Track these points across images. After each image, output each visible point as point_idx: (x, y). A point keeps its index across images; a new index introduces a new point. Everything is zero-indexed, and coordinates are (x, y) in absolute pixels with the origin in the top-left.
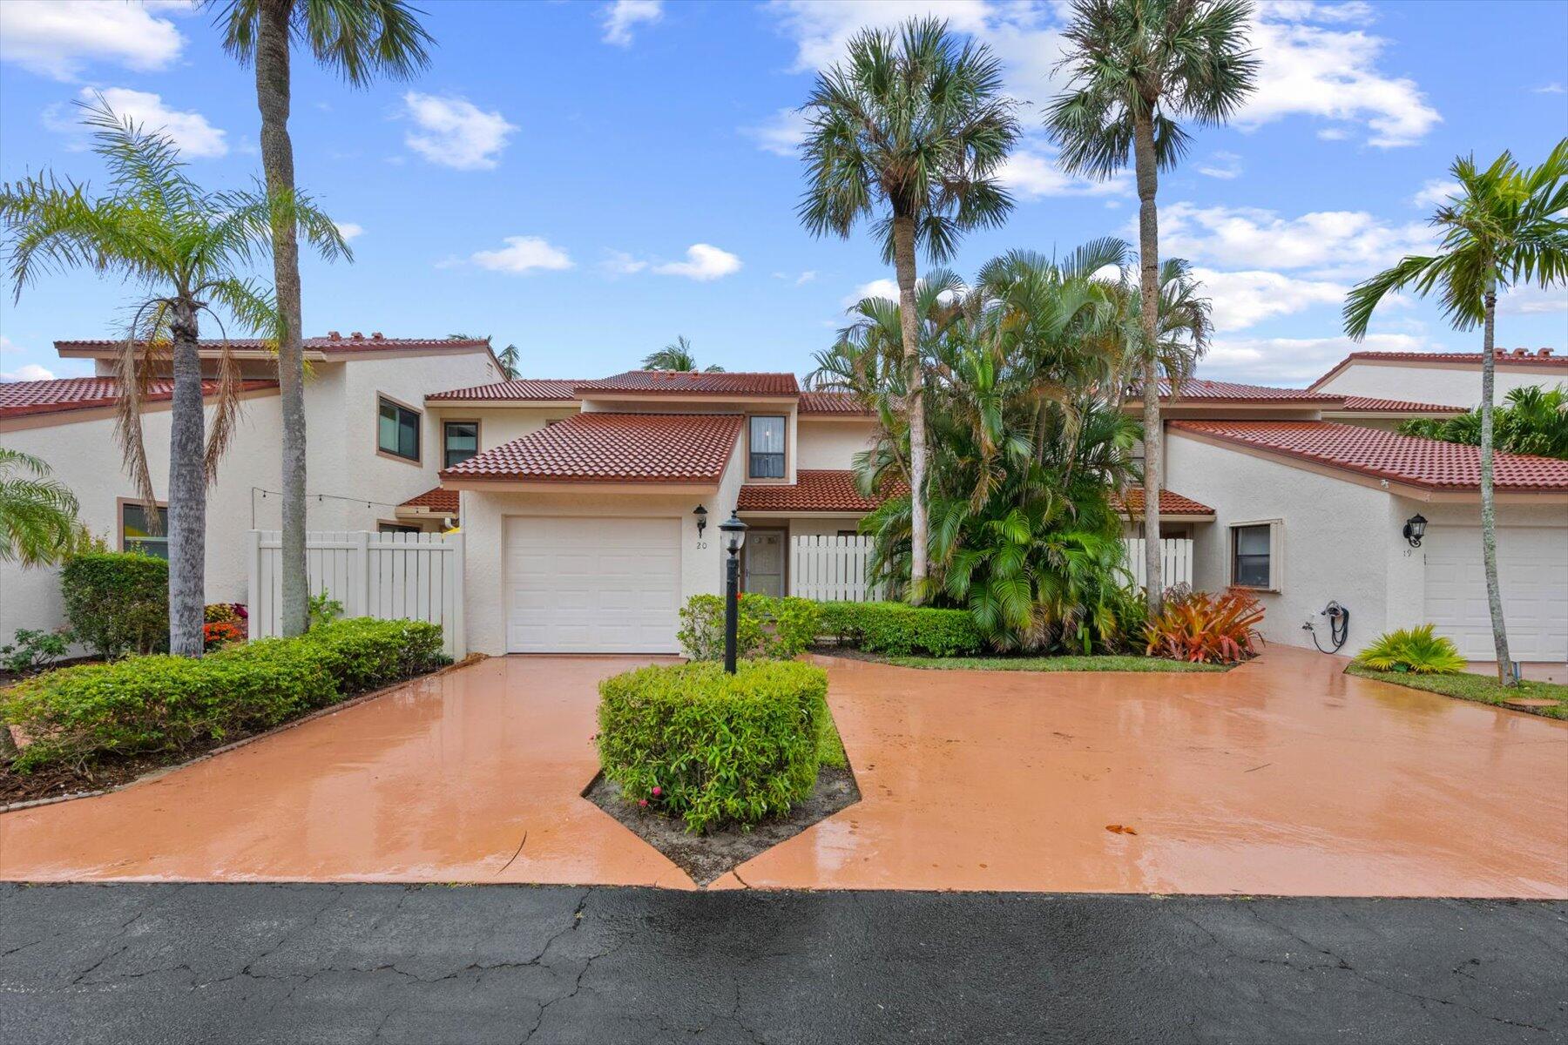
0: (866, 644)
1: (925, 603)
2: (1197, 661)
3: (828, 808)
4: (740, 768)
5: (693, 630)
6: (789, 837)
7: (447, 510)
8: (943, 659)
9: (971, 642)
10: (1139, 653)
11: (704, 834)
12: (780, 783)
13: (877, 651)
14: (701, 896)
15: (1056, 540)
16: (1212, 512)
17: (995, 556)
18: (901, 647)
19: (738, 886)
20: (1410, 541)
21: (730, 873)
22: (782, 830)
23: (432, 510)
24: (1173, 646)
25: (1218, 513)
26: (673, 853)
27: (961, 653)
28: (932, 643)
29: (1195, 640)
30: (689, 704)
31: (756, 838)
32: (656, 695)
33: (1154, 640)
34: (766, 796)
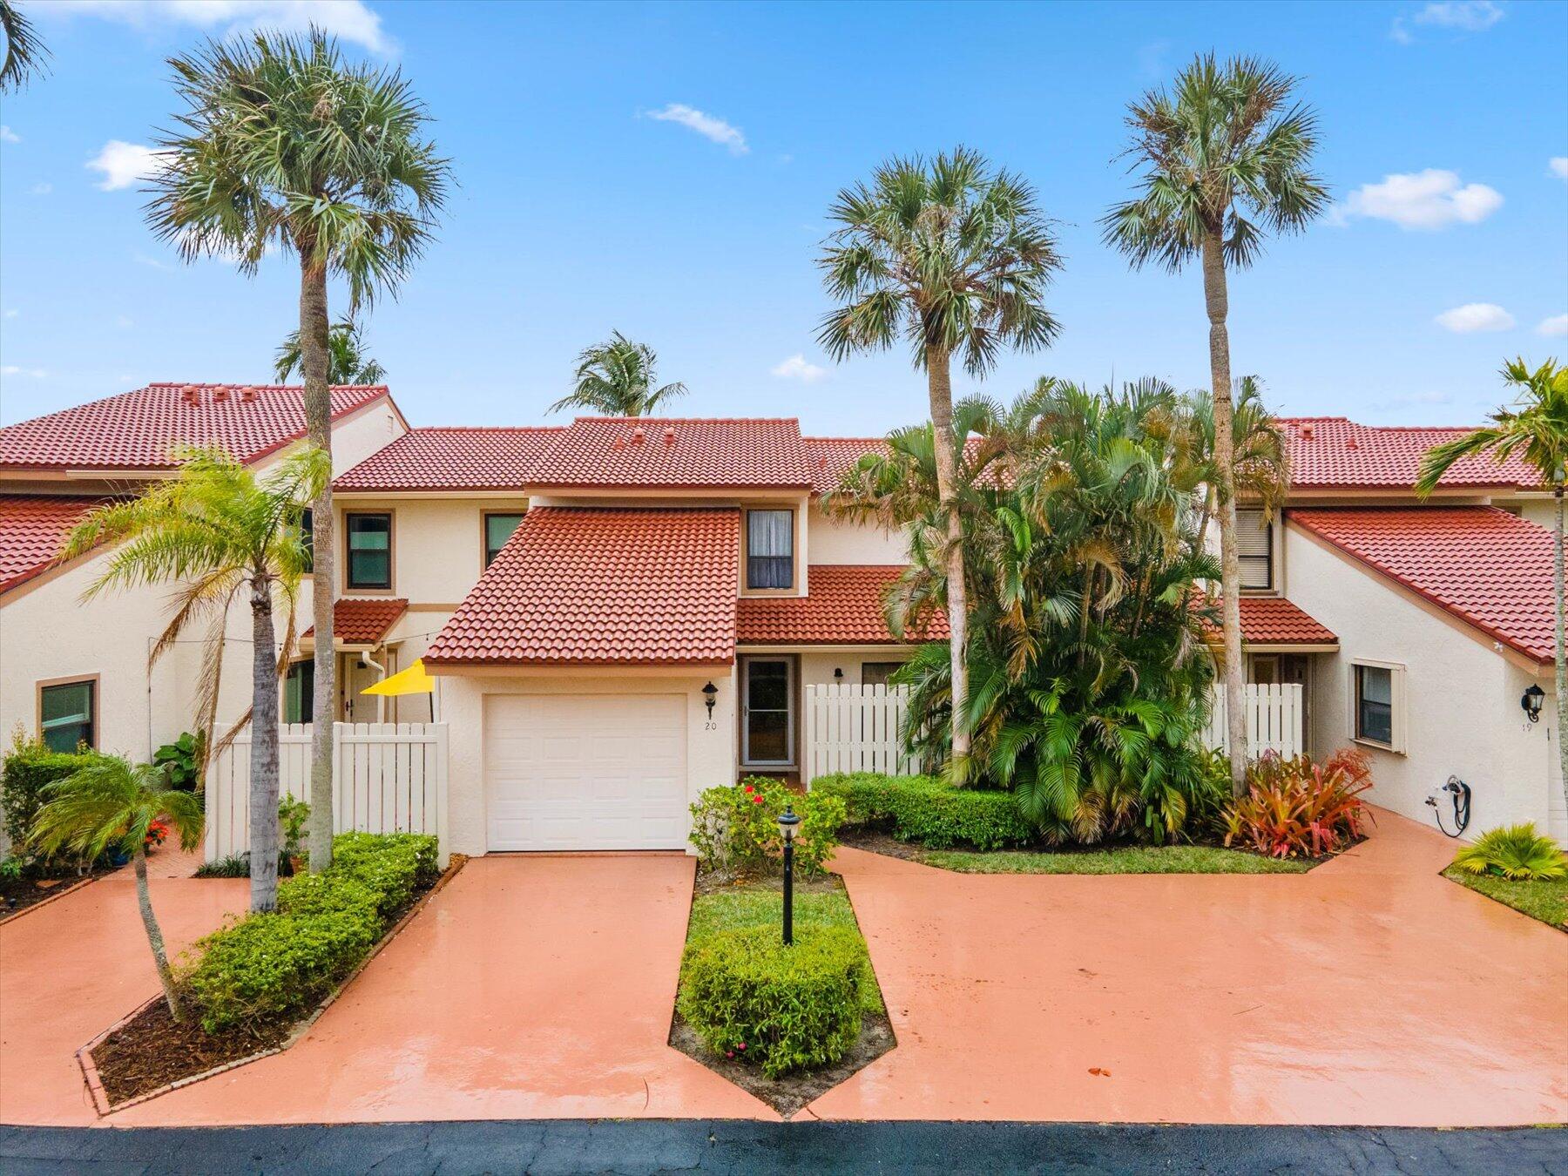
0: (900, 831)
1: (969, 785)
2: (1279, 855)
3: (870, 1054)
4: (806, 1030)
5: (704, 827)
6: (842, 1081)
7: (364, 641)
8: (989, 855)
9: (1022, 833)
10: (1218, 843)
11: (777, 1079)
12: (835, 1039)
13: (915, 840)
14: (788, 1126)
15: (1115, 715)
16: (1335, 641)
17: (1043, 735)
18: (941, 837)
19: (812, 1118)
20: (1529, 714)
21: (804, 1109)
22: (836, 1075)
23: (346, 642)
24: (1256, 834)
25: (1341, 641)
26: (757, 1093)
27: (1010, 845)
28: (978, 834)
29: (1280, 828)
30: (767, 982)
31: (817, 1082)
32: (742, 973)
33: (1234, 826)
34: (825, 1050)
